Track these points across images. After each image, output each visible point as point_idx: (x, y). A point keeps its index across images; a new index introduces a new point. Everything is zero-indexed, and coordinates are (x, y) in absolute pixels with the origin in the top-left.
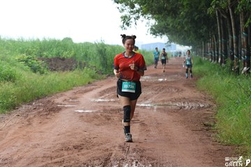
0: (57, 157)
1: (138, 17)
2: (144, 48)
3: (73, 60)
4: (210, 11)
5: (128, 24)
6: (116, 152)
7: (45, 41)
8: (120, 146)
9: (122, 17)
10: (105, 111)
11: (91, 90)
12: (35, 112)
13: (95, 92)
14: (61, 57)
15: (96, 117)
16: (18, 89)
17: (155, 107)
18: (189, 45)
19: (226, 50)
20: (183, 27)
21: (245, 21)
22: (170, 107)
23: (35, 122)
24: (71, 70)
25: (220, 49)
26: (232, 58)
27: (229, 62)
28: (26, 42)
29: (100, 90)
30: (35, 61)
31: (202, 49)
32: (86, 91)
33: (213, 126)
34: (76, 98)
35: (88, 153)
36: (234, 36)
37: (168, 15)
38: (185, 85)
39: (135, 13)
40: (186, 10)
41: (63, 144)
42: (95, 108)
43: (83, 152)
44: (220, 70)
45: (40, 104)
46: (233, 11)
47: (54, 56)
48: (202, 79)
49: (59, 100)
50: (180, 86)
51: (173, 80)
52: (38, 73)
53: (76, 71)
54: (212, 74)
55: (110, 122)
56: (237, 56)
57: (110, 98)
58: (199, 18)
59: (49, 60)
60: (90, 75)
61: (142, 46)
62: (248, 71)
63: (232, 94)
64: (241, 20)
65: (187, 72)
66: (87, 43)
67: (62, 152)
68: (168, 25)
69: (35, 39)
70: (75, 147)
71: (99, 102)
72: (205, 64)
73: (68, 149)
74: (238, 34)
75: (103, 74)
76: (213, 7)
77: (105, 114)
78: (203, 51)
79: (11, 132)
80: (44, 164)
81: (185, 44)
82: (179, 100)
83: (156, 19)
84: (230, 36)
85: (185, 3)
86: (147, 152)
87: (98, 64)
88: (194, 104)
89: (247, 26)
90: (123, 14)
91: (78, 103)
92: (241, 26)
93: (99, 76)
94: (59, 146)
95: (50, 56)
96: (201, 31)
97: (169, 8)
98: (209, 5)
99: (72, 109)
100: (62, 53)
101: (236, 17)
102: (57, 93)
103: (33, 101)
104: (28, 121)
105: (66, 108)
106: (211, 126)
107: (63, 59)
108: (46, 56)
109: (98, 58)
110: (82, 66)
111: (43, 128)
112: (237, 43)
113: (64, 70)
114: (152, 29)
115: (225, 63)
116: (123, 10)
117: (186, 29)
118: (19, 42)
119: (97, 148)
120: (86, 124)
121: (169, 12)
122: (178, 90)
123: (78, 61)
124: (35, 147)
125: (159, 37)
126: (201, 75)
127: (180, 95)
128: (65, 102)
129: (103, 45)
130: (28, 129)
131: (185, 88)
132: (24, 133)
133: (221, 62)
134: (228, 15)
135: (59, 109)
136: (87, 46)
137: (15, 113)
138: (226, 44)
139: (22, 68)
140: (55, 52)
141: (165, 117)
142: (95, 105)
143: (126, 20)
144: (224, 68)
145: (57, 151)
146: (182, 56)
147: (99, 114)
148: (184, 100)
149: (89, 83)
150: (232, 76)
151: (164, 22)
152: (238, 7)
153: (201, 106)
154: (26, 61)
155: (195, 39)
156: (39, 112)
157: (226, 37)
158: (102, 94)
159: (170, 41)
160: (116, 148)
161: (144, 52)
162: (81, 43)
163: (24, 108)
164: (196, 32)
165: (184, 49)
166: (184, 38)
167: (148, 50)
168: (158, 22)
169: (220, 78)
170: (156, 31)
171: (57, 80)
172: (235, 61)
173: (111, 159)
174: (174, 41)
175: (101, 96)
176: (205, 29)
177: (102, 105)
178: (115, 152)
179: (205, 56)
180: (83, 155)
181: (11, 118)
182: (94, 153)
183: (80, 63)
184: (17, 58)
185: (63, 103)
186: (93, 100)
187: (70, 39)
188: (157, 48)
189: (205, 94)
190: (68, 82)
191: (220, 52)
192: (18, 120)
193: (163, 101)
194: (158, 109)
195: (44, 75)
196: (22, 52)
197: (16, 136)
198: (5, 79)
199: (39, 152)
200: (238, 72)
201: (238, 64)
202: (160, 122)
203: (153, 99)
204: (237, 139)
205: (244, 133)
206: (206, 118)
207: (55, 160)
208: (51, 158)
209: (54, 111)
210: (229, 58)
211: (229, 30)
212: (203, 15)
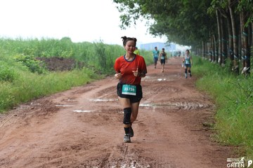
0: (54, 157)
1: (138, 17)
2: (143, 48)
3: (72, 60)
4: (210, 10)
5: (127, 24)
6: (115, 152)
7: (43, 41)
8: (118, 147)
9: (121, 17)
10: (103, 111)
11: (90, 90)
12: (33, 112)
13: (93, 92)
14: (60, 57)
15: (94, 117)
16: (16, 88)
17: (154, 107)
18: (188, 45)
19: (225, 50)
20: (183, 27)
21: (245, 21)
22: (169, 108)
23: (33, 122)
24: (69, 70)
25: (219, 49)
26: (232, 58)
27: (229, 61)
28: (25, 42)
29: (98, 90)
30: (33, 61)
31: (201, 49)
32: (85, 91)
33: (213, 126)
34: (74, 98)
35: (86, 153)
36: (234, 36)
37: (168, 15)
38: (184, 85)
39: (134, 13)
40: (186, 10)
41: (60, 144)
42: (93, 108)
43: (81, 152)
44: (220, 70)
45: (38, 104)
46: (233, 10)
47: (53, 56)
48: (202, 79)
49: (57, 100)
50: (180, 86)
51: (172, 80)
52: (37, 72)
53: (75, 71)
54: (212, 74)
55: (108, 122)
56: (237, 56)
57: (108, 98)
58: (199, 17)
59: (47, 60)
60: (89, 75)
61: (142, 45)
62: (248, 72)
63: (231, 94)
64: (241, 20)
65: (186, 72)
66: (85, 42)
67: (60, 152)
68: (168, 24)
69: (34, 39)
70: (73, 148)
71: (98, 102)
72: (205, 64)
73: (65, 149)
74: (238, 33)
75: (101, 74)
76: (213, 6)
77: (104, 114)
78: (203, 51)
79: (8, 132)
80: (41, 164)
81: (184, 44)
82: (179, 100)
83: (156, 18)
84: (230, 36)
85: (185, 3)
86: (146, 152)
87: (97, 64)
88: (193, 105)
89: (247, 25)
90: (122, 14)
91: (76, 103)
92: (241, 25)
93: (98, 76)
94: (57, 147)
95: (48, 56)
96: (201, 30)
97: (169, 8)
98: (209, 5)
99: (71, 109)
100: (61, 53)
101: (236, 16)
102: (55, 93)
103: (31, 101)
104: (26, 121)
105: (65, 108)
106: (210, 126)
107: (62, 59)
108: (45, 56)
109: (97, 58)
110: (80, 66)
111: (41, 128)
112: (237, 43)
113: (62, 70)
114: (151, 28)
115: (225, 63)
116: (122, 9)
117: (185, 28)
118: (17, 41)
119: (95, 148)
121: (169, 11)
122: (178, 90)
123: (77, 60)
124: (32, 147)
125: (158, 37)
126: (200, 75)
127: (180, 95)
128: (63, 103)
129: (102, 45)
130: (26, 129)
131: (184, 88)
132: (21, 133)
133: (221, 62)
134: (228, 15)
135: (57, 109)
136: (86, 46)
137: (12, 113)
138: (226, 44)
139: (20, 68)
140: (53, 51)
141: (164, 117)
142: (93, 104)
143: (125, 20)
144: (223, 68)
145: (55, 151)
146: (182, 56)
147: (97, 114)
148: (183, 100)
149: (88, 83)
150: (231, 76)
151: (164, 22)
152: (238, 7)
153: (201, 106)
154: (25, 61)
155: (195, 39)
156: (37, 112)
157: (226, 37)
158: (100, 94)
159: (170, 40)
160: (115, 148)
161: (143, 51)
162: (79, 43)
163: (22, 108)
164: (195, 32)
165: (184, 49)
166: (184, 38)
167: (147, 50)
168: (158, 22)
169: (220, 78)
170: (155, 31)
171: (56, 80)
172: (234, 61)
173: (109, 160)
174: (174, 41)
175: (99, 95)
176: (204, 29)
177: (100, 105)
178: (113, 152)
179: (204, 55)
180: (81, 155)
181: (8, 118)
182: (92, 153)
183: (79, 63)
184: (15, 58)
185: (61, 103)
187: (68, 39)
188: (156, 48)
189: (205, 94)
190: (66, 82)
191: (219, 51)
192: (16, 120)
193: (162, 101)
194: (157, 109)
195: (42, 75)
196: (20, 52)
197: (13, 136)
198: (3, 79)
199: (37, 152)
200: (237, 71)
201: (238, 63)
202: (158, 122)
203: (152, 99)
204: (236, 139)
205: (243, 133)
206: (205, 118)
207: (54, 160)
208: (49, 158)
209: (52, 111)
210: (229, 58)
211: (229, 29)
212: (202, 15)
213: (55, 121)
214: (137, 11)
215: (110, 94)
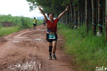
0: (5, 59)
1: (36, 7)
2: (38, 18)
3: (12, 23)
4: (63, 5)
5: (32, 9)
7: (1, 16)
10: (24, 42)
11: (18, 34)
13: (20, 35)
15: (20, 44)
17: (42, 40)
19: (68, 20)
20: (53, 11)
21: (76, 9)
24: (11, 26)
26: (71, 22)
27: (70, 24)
32: (16, 34)
33: (64, 48)
34: (13, 37)
35: (17, 57)
37: (47, 6)
39: (34, 5)
40: (54, 4)
41: (8, 54)
42: (20, 40)
43: (15, 57)
44: (66, 27)
46: (71, 5)
47: (5, 21)
48: (60, 30)
49: (6, 38)
53: (13, 27)
54: (64, 28)
55: (25, 46)
56: (73, 22)
57: (25, 37)
58: (58, 7)
59: (3, 23)
60: (18, 28)
61: (38, 17)
62: (76, 27)
63: (70, 36)
64: (74, 8)
67: (7, 57)
68: (47, 10)
70: (13, 55)
71: (21, 38)
72: (61, 25)
73: (10, 56)
74: (73, 13)
75: (23, 28)
76: (64, 3)
77: (24, 43)
80: (1, 61)
83: (43, 8)
84: (70, 14)
85: (53, 2)
86: (39, 57)
87: (21, 24)
90: (30, 6)
91: (13, 39)
92: (74, 10)
93: (21, 29)
94: (6, 55)
95: (3, 21)
98: (62, 3)
99: (11, 41)
100: (8, 20)
101: (72, 7)
102: (6, 35)
105: (9, 41)
107: (8, 22)
109: (21, 22)
110: (15, 25)
112: (73, 17)
113: (8, 26)
115: (68, 24)
116: (30, 4)
119: (20, 55)
120: (17, 46)
121: (47, 5)
123: (13, 23)
126: (60, 28)
129: (23, 17)
133: (67, 24)
135: (7, 41)
136: (17, 17)
138: (68, 17)
140: (5, 20)
142: (20, 39)
143: (31, 8)
144: (68, 26)
147: (21, 43)
149: (18, 31)
150: (71, 29)
151: (46, 9)
152: (73, 4)
153: (59, 40)
157: (69, 15)
158: (22, 35)
160: (28, 56)
161: (38, 20)
162: (14, 17)
164: (57, 13)
167: (39, 19)
169: (66, 30)
171: (6, 30)
173: (26, 60)
175: (22, 36)
178: (27, 57)
179: (61, 21)
180: (15, 58)
182: (20, 57)
183: (14, 24)
185: (8, 39)
186: (19, 38)
187: (10, 15)
189: (61, 36)
190: (10, 31)
191: (66, 20)
193: (45, 38)
194: (43, 41)
195: (1, 28)
200: (73, 27)
201: (73, 24)
202: (44, 46)
203: (41, 37)
204: (72, 52)
205: (75, 50)
206: (61, 45)
207: (5, 60)
208: (4, 59)
209: (5, 42)
210: (70, 22)
211: (70, 12)
212: (60, 6)
213: (6, 45)
214: (36, 5)
215: (26, 35)
